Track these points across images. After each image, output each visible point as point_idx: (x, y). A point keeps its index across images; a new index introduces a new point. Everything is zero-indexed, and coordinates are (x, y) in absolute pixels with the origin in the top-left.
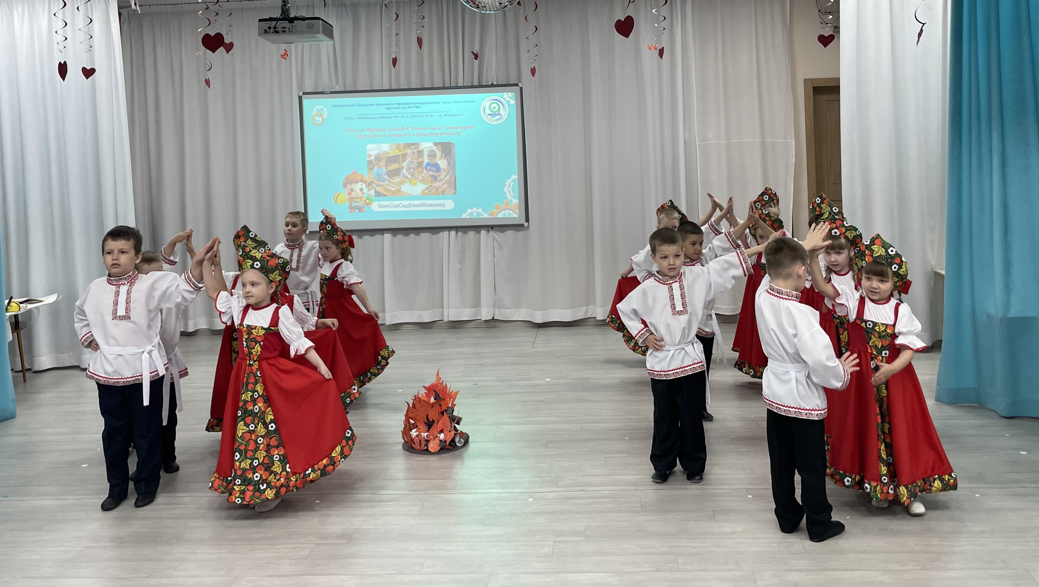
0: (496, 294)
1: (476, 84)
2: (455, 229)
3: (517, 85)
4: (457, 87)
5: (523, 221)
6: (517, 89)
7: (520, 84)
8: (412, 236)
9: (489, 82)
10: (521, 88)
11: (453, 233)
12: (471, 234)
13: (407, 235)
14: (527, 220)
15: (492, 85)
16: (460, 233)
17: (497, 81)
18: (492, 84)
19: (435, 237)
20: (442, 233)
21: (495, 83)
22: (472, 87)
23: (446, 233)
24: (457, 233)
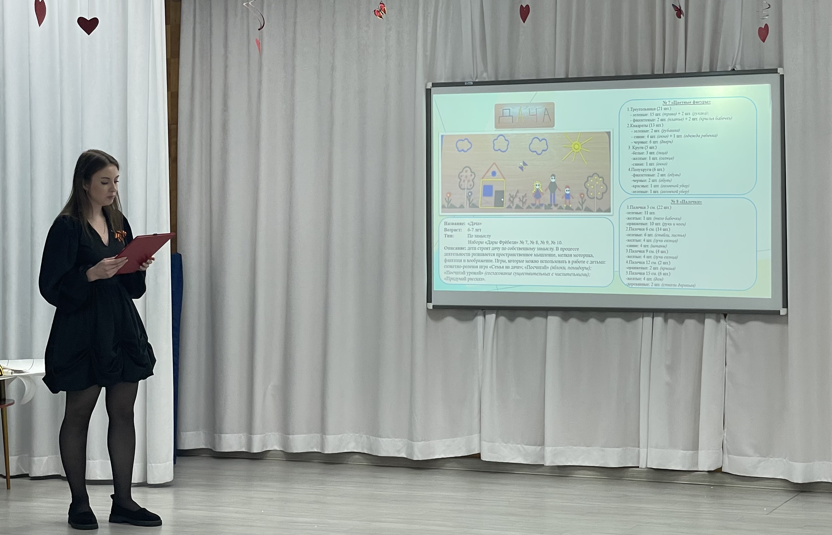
0: (726, 430)
1: (705, 68)
2: (663, 314)
3: (775, 71)
4: (674, 75)
5: (777, 306)
6: (776, 77)
7: (780, 70)
8: (593, 322)
9: (728, 66)
10: (782, 77)
11: (659, 320)
12: (690, 323)
13: (584, 319)
14: (785, 305)
15: (734, 72)
16: (671, 321)
17: (741, 65)
18: (734, 70)
19: (629, 326)
20: (641, 319)
21: (738, 68)
22: (699, 74)
23: (648, 320)
24: (666, 321)
